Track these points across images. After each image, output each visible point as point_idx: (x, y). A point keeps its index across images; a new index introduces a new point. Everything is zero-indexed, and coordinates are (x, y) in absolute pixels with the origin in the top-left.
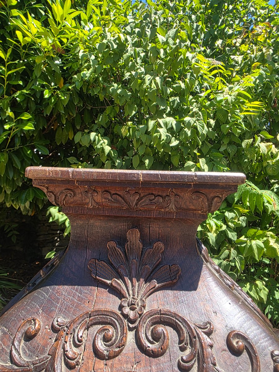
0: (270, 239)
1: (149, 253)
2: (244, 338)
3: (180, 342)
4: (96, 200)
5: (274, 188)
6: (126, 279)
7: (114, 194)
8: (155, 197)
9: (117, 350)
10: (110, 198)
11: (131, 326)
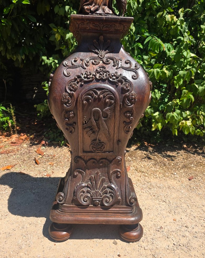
1: (106, 43)
3: (114, 62)
8: (108, 25)
9: (98, 63)
10: (95, 26)
11: (101, 60)
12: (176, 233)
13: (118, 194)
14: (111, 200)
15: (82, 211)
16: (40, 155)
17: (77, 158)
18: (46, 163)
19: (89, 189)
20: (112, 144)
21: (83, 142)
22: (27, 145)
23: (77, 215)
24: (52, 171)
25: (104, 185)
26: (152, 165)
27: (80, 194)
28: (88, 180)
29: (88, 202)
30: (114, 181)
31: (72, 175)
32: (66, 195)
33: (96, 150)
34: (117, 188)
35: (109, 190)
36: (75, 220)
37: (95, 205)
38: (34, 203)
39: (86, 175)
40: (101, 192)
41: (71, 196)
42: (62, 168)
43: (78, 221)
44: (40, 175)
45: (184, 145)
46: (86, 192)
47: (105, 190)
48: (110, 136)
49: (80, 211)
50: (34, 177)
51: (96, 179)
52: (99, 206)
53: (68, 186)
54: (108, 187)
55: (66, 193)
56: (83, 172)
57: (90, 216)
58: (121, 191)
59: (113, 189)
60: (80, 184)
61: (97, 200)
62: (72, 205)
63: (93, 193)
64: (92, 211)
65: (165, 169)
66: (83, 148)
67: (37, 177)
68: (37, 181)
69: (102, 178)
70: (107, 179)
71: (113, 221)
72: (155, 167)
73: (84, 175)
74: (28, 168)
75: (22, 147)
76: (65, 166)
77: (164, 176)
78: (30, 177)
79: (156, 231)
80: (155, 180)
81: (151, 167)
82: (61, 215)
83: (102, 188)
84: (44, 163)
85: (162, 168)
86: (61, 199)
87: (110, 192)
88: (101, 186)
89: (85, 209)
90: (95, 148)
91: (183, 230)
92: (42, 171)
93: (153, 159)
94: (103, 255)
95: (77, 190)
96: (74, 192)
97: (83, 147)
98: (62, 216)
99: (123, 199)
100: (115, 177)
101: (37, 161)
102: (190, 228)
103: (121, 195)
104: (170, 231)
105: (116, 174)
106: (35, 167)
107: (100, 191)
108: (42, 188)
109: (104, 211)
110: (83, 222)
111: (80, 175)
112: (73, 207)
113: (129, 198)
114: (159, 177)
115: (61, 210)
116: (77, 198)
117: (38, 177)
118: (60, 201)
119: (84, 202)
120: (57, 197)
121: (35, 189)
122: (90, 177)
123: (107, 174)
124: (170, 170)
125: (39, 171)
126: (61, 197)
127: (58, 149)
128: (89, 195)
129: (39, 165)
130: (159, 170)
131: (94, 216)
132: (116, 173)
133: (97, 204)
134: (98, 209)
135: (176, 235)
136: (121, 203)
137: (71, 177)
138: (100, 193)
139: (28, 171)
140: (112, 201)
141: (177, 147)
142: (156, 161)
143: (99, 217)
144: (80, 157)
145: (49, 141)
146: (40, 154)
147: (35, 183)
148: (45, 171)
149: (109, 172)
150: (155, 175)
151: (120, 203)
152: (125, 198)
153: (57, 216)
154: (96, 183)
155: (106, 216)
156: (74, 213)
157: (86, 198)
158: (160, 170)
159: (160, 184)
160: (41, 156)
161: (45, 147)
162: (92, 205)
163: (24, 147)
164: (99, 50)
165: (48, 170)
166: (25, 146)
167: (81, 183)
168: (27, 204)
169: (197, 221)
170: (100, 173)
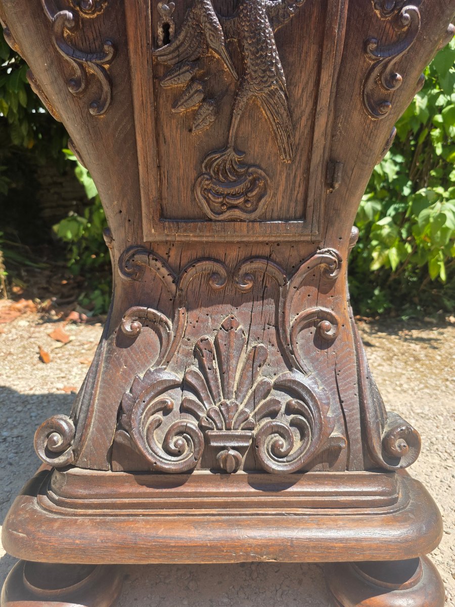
13: (330, 414)
14: (298, 444)
15: (156, 500)
16: (58, 341)
17: (133, 255)
18: (71, 360)
19: (192, 397)
20: (298, 181)
21: (159, 167)
22: (29, 322)
23: (131, 518)
25: (259, 379)
26: (379, 360)
27: (147, 417)
28: (187, 355)
29: (188, 454)
30: (304, 362)
31: (114, 336)
32: (79, 425)
33: (223, 204)
34: (321, 388)
35: (284, 399)
36: (123, 547)
37: (222, 471)
39: (176, 330)
40: (247, 410)
41: (105, 429)
43: (133, 548)
44: (45, 387)
45: (449, 317)
46: (176, 409)
47: (269, 398)
48: (294, 128)
49: (150, 500)
51: (223, 349)
52: (241, 472)
53: (94, 383)
54: (278, 386)
55: (82, 416)
56: (161, 321)
57: (196, 525)
58: (341, 402)
59: (304, 394)
60: (149, 373)
61: (228, 444)
62: (109, 473)
63: (213, 415)
64: (206, 500)
65: (421, 369)
66: (161, 198)
68: (29, 403)
69: (250, 348)
70: (273, 352)
71: (314, 547)
72: (390, 365)
73: (169, 334)
74: (12, 371)
75: (14, 327)
77: (427, 387)
80: (401, 396)
81: (379, 365)
82: (55, 520)
83: (250, 391)
84: (66, 360)
85: (411, 366)
86: (55, 443)
87: (289, 410)
88: (247, 382)
89: (173, 490)
90: (218, 194)
92: (52, 379)
93: (379, 347)
95: (134, 400)
96: (121, 411)
97: (160, 191)
98: (56, 525)
99: (352, 437)
100: (312, 343)
101: (46, 355)
103: (342, 420)
105: (313, 329)
106: (34, 370)
107: (246, 406)
109: (263, 499)
110: (160, 557)
111: (149, 334)
112: (112, 480)
113: (382, 436)
114: (413, 390)
115: (56, 497)
116: (131, 439)
118: (51, 454)
119: (169, 458)
120: (38, 437)
121: (15, 427)
122: (194, 340)
123: (273, 329)
124: (437, 372)
125: (45, 378)
126: (57, 437)
128: (192, 423)
129: (49, 365)
130: (404, 372)
131: (218, 521)
132: (315, 324)
133: (230, 465)
134: (235, 490)
136: (343, 456)
137: (109, 344)
138: (243, 412)
140: (301, 450)
141: (434, 321)
142: (388, 350)
143: (239, 524)
144: (149, 250)
146: (60, 339)
149: (280, 319)
150: (398, 383)
151: (337, 457)
152: (359, 435)
153: (30, 528)
154: (225, 367)
155: (276, 521)
156: (117, 511)
157: (175, 439)
158: (408, 371)
159: (422, 407)
160: (59, 344)
161: (76, 325)
162: (208, 472)
163: (20, 326)
166: (23, 323)
167: (152, 370)
170: (240, 327)
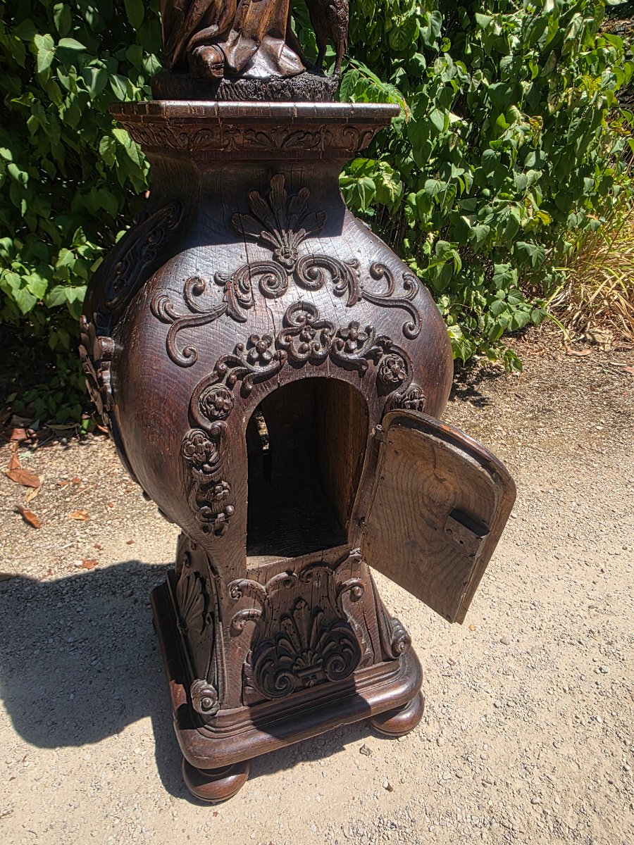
0: (384, 174)
1: (294, 201)
2: (384, 266)
3: (333, 276)
4: (237, 141)
5: (395, 77)
6: (283, 231)
7: (259, 133)
8: (305, 134)
9: (283, 289)
10: (254, 138)
11: (289, 271)
12: (489, 667)
16: (27, 486)
18: (62, 516)
24: (93, 545)
32: (220, 689)
38: (91, 682)
41: (236, 686)
42: (120, 522)
44: (63, 567)
50: (44, 580)
53: (222, 662)
55: (220, 683)
62: (243, 708)
67: (53, 578)
68: (63, 594)
74: (8, 549)
76: (128, 516)
78: (32, 582)
79: (445, 678)
82: (220, 743)
84: (57, 517)
86: (208, 703)
91: (500, 654)
92: (62, 553)
94: (351, 801)
98: (223, 747)
99: (375, 648)
100: (348, 600)
101: (30, 514)
102: (511, 642)
104: (474, 668)
106: (30, 541)
108: (90, 621)
113: (391, 643)
115: (214, 729)
116: (255, 690)
117: (60, 577)
118: (207, 709)
120: (196, 703)
123: (326, 599)
125: (51, 551)
126: (208, 700)
127: (79, 452)
132: (351, 589)
135: (489, 676)
136: (371, 659)
139: (16, 562)
145: (36, 425)
146: (27, 484)
147: (60, 605)
148: (72, 550)
152: (379, 646)
160: (31, 490)
161: (34, 450)
164: (275, 231)
165: (80, 545)
168: (72, 695)
169: (519, 615)
